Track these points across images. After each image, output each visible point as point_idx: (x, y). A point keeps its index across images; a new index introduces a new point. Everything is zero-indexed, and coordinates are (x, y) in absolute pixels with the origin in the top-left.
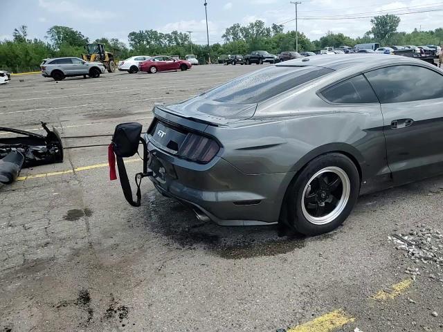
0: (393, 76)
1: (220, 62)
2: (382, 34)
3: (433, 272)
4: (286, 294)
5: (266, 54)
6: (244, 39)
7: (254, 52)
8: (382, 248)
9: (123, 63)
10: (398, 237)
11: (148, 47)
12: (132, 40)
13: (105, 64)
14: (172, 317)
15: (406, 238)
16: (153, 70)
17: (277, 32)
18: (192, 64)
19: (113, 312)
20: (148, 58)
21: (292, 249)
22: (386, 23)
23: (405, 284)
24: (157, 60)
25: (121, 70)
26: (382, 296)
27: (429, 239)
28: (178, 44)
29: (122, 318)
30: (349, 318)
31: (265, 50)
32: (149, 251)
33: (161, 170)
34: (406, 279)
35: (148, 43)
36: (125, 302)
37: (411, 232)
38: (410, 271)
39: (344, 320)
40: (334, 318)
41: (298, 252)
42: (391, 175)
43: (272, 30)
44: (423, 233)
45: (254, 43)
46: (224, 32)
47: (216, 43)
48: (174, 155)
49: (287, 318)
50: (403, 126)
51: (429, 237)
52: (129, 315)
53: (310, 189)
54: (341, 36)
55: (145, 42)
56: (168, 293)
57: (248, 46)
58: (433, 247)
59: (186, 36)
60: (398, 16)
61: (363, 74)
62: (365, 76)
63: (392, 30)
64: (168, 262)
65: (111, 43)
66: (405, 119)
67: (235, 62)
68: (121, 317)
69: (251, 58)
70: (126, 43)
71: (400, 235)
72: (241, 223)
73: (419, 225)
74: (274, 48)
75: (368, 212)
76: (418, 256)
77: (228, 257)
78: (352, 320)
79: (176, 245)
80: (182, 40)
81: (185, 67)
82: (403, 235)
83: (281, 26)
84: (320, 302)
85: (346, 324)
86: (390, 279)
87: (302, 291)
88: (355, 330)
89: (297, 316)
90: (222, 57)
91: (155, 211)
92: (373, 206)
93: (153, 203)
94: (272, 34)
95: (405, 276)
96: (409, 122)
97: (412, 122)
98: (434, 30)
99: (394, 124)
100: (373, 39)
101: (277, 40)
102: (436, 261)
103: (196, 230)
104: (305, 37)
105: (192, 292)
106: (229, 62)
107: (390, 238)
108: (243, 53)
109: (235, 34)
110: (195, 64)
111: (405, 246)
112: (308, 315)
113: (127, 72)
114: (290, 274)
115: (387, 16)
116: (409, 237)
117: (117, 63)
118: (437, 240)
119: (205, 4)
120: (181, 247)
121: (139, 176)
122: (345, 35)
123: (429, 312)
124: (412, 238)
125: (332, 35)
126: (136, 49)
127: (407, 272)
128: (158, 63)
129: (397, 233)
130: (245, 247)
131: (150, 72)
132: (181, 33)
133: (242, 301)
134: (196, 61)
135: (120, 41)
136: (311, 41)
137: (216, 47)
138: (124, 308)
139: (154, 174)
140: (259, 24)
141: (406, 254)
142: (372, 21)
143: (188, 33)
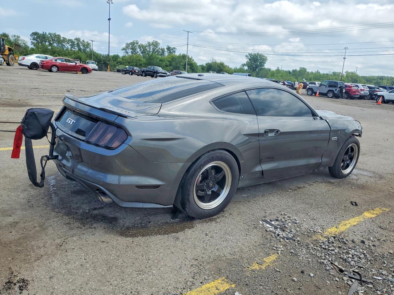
0: (264, 96)
1: (119, 71)
2: (254, 67)
3: (293, 248)
4: (179, 267)
5: (160, 69)
6: (141, 55)
7: (150, 67)
8: (255, 230)
9: (24, 59)
10: (267, 222)
11: (50, 48)
12: (34, 39)
13: (5, 57)
14: (74, 288)
15: (273, 223)
16: (54, 69)
17: (170, 52)
18: (93, 70)
19: (12, 285)
20: (50, 57)
21: (183, 229)
22: (257, 60)
23: (273, 257)
24: (59, 61)
25: (21, 65)
26: (256, 267)
27: (290, 224)
28: (80, 50)
29: (22, 290)
30: (231, 284)
31: (159, 66)
32: (50, 228)
33: (68, 154)
34: (273, 254)
35: (50, 44)
36: (25, 275)
37: (277, 218)
38: (276, 247)
39: (226, 286)
40: (219, 285)
41: (189, 232)
42: (262, 172)
43: (166, 50)
44: (285, 219)
45: (150, 59)
46: (124, 46)
47: (116, 54)
48: (83, 141)
49: (180, 286)
50: (272, 134)
51: (289, 222)
52: (29, 287)
53: (200, 178)
54: (222, 64)
55: (47, 43)
56: (69, 266)
57: (144, 60)
58: (292, 230)
59: (88, 44)
60: (266, 56)
61: (245, 91)
62: (246, 93)
63: (261, 66)
64: (69, 239)
65: (12, 39)
66: (274, 130)
67: (132, 73)
68: (21, 288)
69: (147, 71)
70: (27, 41)
71: (269, 221)
72: (140, 205)
73: (283, 213)
74: (167, 66)
75: (244, 202)
76: (282, 236)
77: (127, 236)
78: (233, 286)
79: (77, 224)
80: (84, 46)
81: (86, 71)
82: (271, 220)
83: (174, 48)
84: (207, 272)
85: (228, 289)
86: (262, 254)
87: (192, 264)
88: (235, 294)
89: (188, 284)
90: (121, 67)
91: (55, 193)
92: (248, 197)
93: (53, 186)
94: (166, 54)
95: (273, 251)
96: (277, 132)
97: (279, 132)
98: (291, 70)
99: (266, 132)
100: (246, 70)
101: (170, 59)
102: (295, 240)
103: (96, 212)
104: (193, 60)
105: (93, 265)
106: (126, 72)
107: (261, 222)
108: (140, 66)
109: (133, 49)
110: (94, 70)
111: (272, 229)
112: (197, 283)
113: (27, 68)
114: (181, 249)
115: (258, 54)
116: (275, 223)
117: (17, 58)
118: (296, 225)
119: (109, 19)
120: (82, 227)
121: (45, 158)
122: (226, 64)
123: (290, 278)
124: (277, 223)
125: (216, 62)
126: (38, 48)
127: (274, 248)
128: (60, 63)
129: (266, 219)
130: (142, 227)
131: (50, 71)
132: (83, 41)
133: (140, 272)
134: (97, 67)
135: (22, 38)
136: (198, 64)
137: (116, 57)
138: (23, 281)
139: (60, 158)
140: (156, 44)
141: (273, 235)
142: (247, 56)
143: (90, 42)
